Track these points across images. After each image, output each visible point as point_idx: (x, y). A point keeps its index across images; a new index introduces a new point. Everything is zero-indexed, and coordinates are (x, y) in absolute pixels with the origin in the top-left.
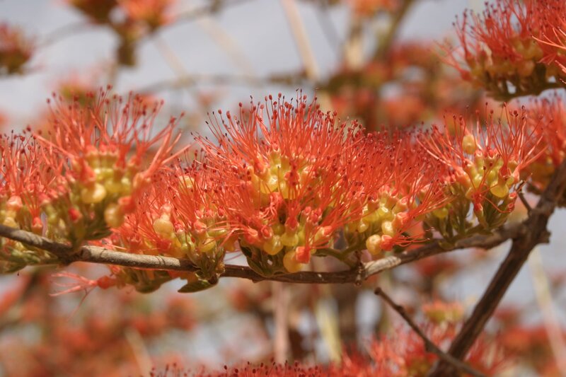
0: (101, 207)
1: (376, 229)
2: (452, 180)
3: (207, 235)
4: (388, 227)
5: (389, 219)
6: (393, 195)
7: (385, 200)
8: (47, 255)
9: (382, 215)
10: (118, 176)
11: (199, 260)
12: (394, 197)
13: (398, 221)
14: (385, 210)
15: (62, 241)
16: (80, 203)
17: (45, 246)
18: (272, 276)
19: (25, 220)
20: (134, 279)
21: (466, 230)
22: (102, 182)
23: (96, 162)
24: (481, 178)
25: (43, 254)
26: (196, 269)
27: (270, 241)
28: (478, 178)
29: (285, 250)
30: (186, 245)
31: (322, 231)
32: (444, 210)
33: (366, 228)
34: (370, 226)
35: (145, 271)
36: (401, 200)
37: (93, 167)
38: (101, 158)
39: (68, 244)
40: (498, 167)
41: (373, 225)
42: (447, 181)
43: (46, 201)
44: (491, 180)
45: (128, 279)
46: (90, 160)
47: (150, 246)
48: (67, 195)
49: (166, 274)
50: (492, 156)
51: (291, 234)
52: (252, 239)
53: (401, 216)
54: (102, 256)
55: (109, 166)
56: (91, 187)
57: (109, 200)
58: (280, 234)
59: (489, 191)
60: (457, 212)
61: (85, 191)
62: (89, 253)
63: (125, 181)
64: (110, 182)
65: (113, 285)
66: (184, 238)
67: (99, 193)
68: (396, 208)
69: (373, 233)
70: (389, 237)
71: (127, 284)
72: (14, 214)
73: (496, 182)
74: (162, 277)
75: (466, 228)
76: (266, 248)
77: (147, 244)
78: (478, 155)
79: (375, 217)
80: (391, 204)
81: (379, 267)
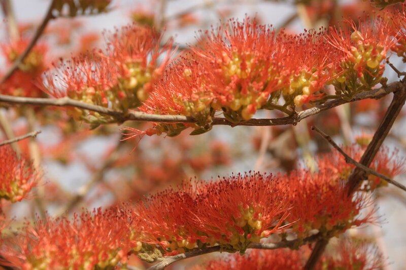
0: (135, 91)
1: (299, 92)
2: (346, 59)
3: (199, 102)
4: (306, 90)
5: (307, 85)
6: (308, 71)
7: (304, 74)
8: (112, 118)
9: (302, 83)
10: (143, 73)
11: (197, 116)
12: (309, 72)
13: (311, 86)
14: (304, 80)
15: (118, 110)
16: (125, 89)
17: (110, 114)
18: (239, 122)
19: (99, 99)
20: (166, 130)
21: (357, 89)
22: (135, 76)
23: (131, 65)
24: (361, 58)
25: (110, 118)
26: (196, 121)
27: (233, 103)
28: (360, 57)
29: (242, 107)
30: (189, 108)
31: (263, 95)
32: (343, 77)
33: (293, 92)
34: (296, 90)
35: (171, 125)
36: (314, 74)
37: (129, 68)
38: (133, 63)
39: (122, 112)
40: (371, 50)
41: (298, 89)
42: (343, 60)
43: (107, 89)
44: (367, 58)
45: (162, 129)
46: (127, 64)
47: (172, 110)
48: (118, 85)
49: (182, 125)
50: (367, 44)
51: (245, 98)
52: (224, 102)
53: (313, 83)
54: (142, 117)
55: (138, 67)
56: (128, 79)
57: (139, 86)
58: (239, 98)
59: (366, 65)
60: (351, 79)
61: (126, 82)
62: (134, 116)
63: (147, 75)
64: (139, 77)
65: (155, 133)
66: (187, 104)
67: (133, 82)
68: (311, 79)
69: (299, 94)
70: (307, 96)
71: (163, 133)
72: (91, 97)
73: (370, 59)
74: (181, 127)
75: (357, 87)
76: (232, 107)
77: (170, 109)
78: (360, 44)
79: (299, 85)
80: (308, 77)
81: (307, 114)
